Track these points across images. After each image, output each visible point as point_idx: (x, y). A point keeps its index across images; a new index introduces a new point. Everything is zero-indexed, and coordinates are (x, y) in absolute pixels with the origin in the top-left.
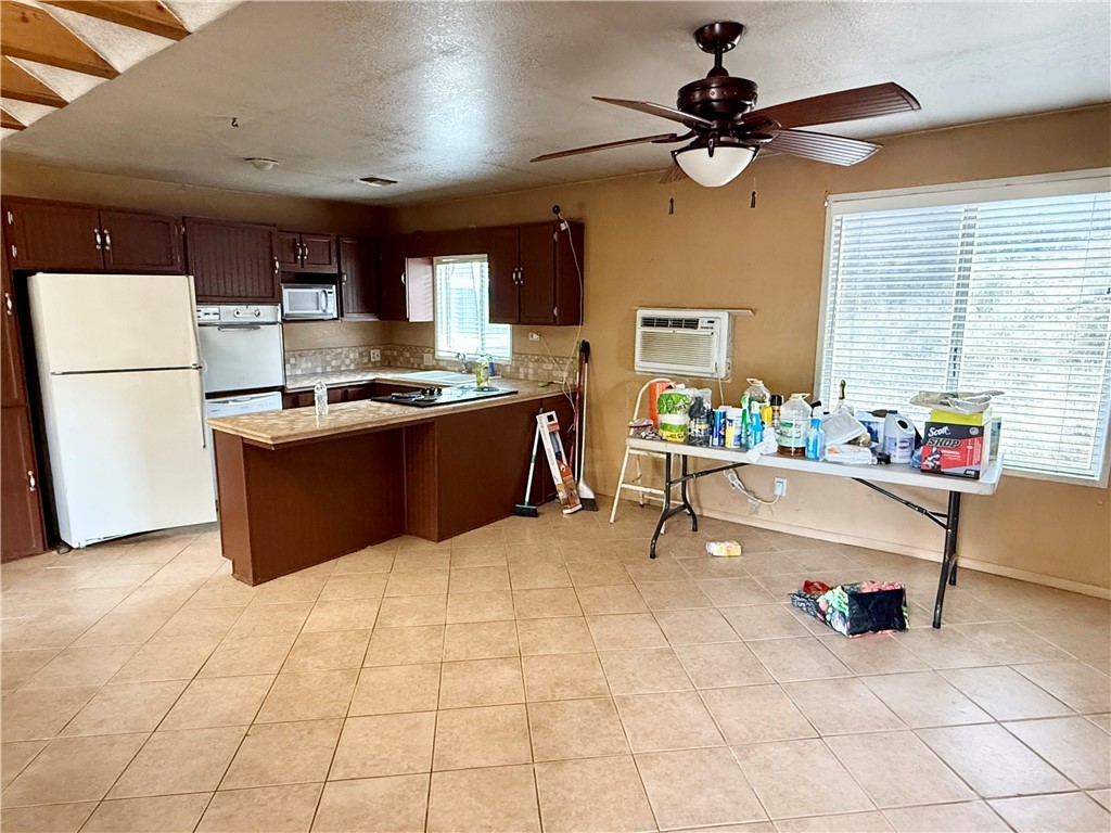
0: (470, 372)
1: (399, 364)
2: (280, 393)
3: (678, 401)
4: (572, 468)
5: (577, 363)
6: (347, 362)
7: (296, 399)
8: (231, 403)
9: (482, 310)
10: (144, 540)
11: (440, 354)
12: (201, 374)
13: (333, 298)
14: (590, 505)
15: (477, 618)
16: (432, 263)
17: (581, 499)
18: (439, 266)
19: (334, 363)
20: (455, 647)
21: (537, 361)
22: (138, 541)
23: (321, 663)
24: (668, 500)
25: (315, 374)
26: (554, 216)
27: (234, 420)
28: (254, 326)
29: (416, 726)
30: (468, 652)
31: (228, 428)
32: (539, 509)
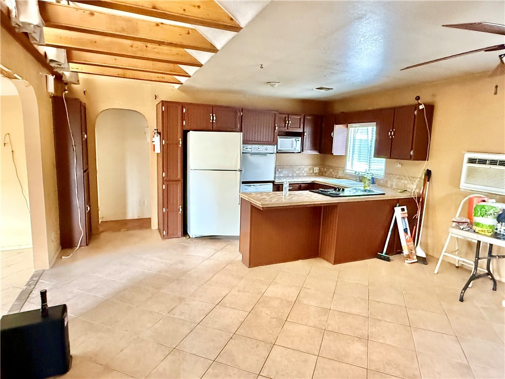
0: (361, 181)
1: (327, 175)
2: (272, 184)
3: (489, 210)
4: (414, 238)
5: (422, 181)
6: (303, 172)
7: (278, 188)
8: (252, 186)
9: (371, 151)
10: (214, 239)
11: (347, 171)
12: (241, 173)
13: (299, 143)
14: (422, 260)
15: (347, 310)
16: (347, 126)
17: (417, 256)
18: (350, 129)
19: (297, 172)
20: (333, 323)
21: (398, 178)
22: (212, 239)
23: (268, 312)
24: (476, 268)
25: (288, 176)
26: (416, 102)
27: (249, 194)
28: (265, 154)
29: (305, 361)
30: (339, 328)
31: (246, 198)
32: (391, 257)
